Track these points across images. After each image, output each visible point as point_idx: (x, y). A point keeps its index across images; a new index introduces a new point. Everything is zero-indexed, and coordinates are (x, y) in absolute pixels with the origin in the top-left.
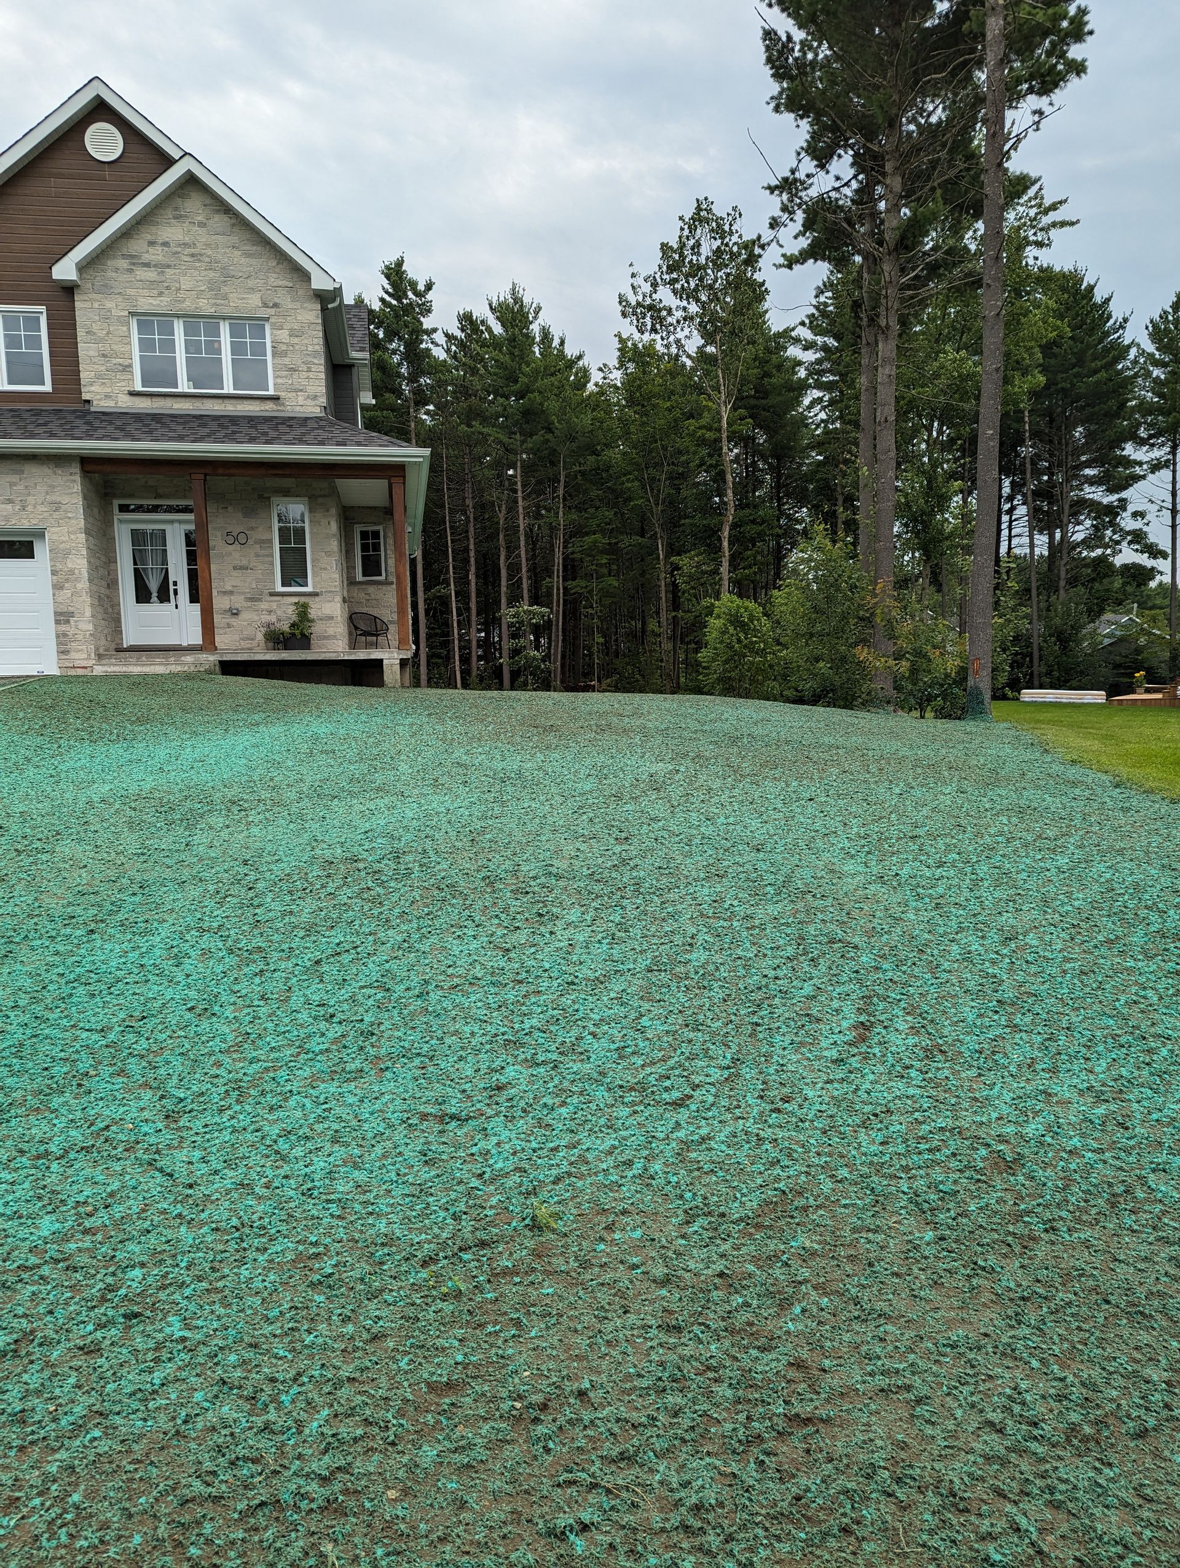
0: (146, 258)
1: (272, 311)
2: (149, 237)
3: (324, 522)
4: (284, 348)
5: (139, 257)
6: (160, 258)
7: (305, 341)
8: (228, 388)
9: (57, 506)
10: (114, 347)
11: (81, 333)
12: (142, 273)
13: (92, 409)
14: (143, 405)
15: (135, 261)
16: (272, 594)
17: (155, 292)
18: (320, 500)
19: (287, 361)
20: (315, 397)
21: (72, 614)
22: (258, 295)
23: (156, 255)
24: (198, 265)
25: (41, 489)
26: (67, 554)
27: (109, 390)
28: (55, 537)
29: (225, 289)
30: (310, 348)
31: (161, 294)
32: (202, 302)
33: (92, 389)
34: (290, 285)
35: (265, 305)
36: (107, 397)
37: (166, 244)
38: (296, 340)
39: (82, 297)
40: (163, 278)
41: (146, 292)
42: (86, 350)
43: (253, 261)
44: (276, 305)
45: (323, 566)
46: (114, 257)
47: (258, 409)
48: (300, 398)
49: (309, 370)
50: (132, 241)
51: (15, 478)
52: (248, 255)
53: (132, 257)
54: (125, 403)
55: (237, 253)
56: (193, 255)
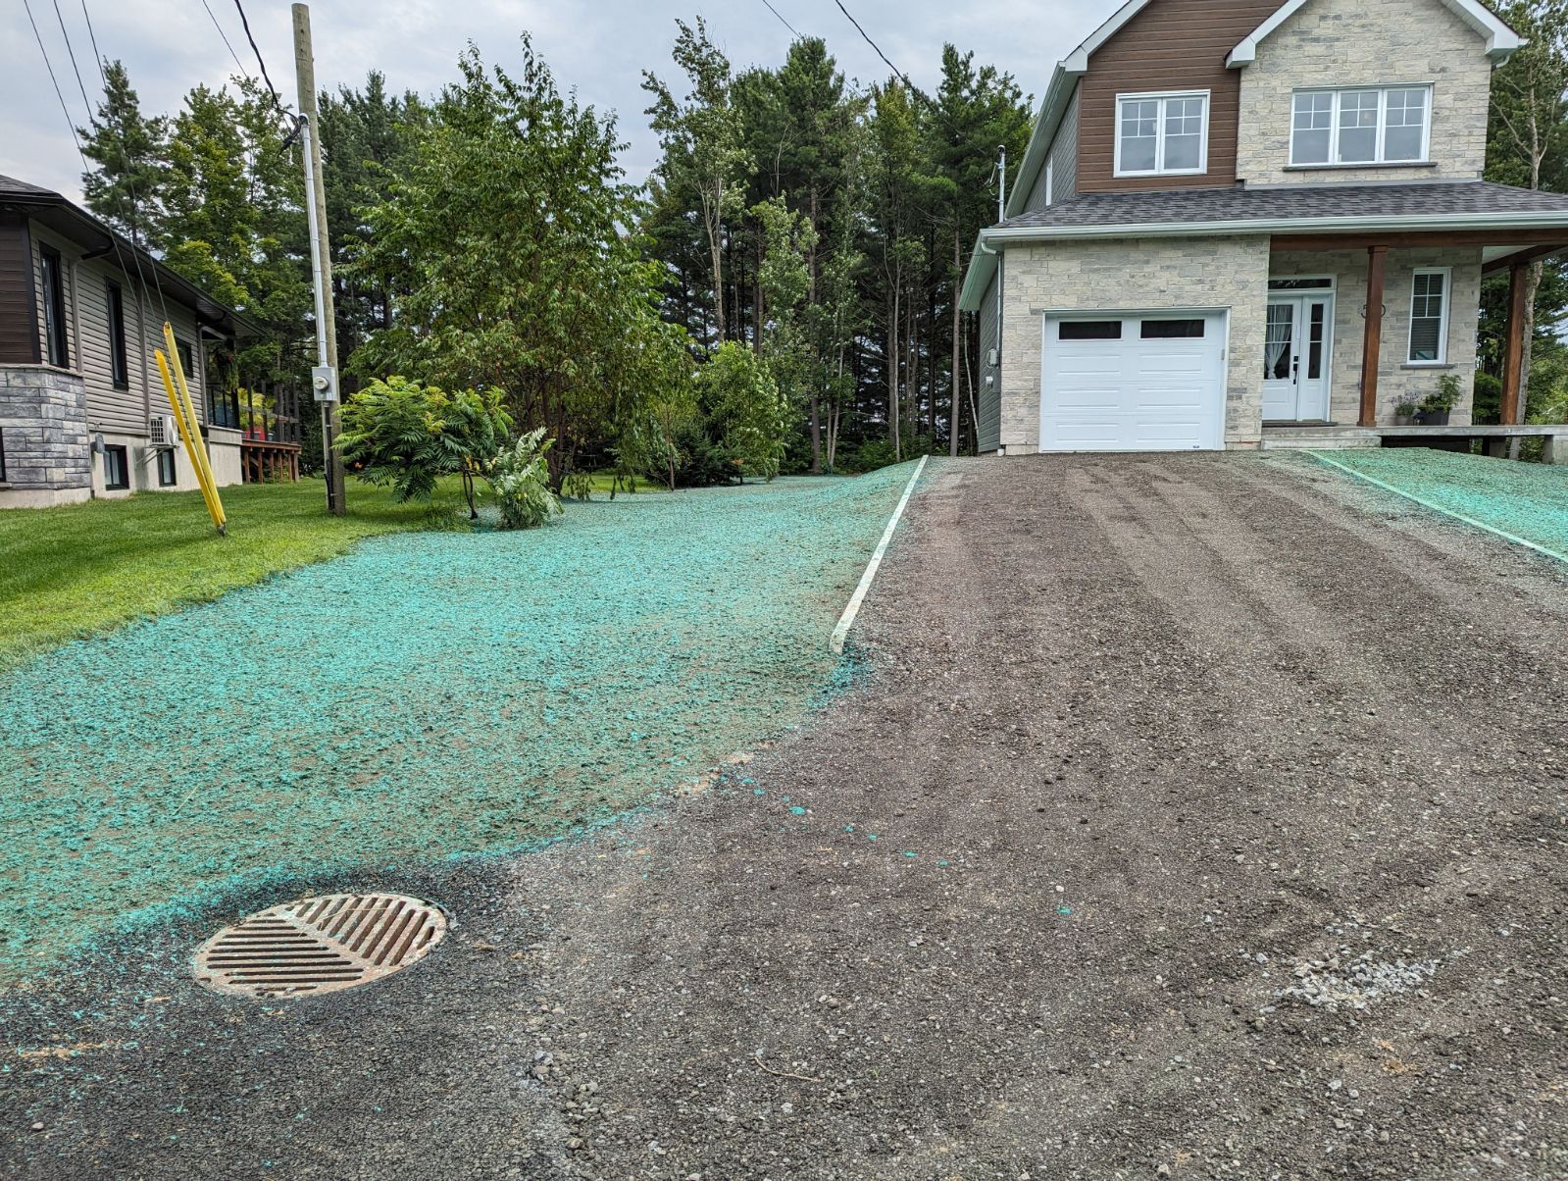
0: (1316, 32)
1: (1439, 76)
2: (1321, 12)
3: (1468, 291)
4: (1447, 113)
5: (1310, 33)
6: (1330, 31)
7: (1470, 105)
8: (1380, 159)
9: (1244, 285)
10: (1275, 125)
11: (1243, 113)
12: (1312, 49)
13: (1247, 188)
14: (1297, 181)
15: (1305, 37)
16: (1403, 368)
17: (1322, 66)
18: (1466, 269)
19: (1448, 126)
20: (1474, 162)
21: (1245, 390)
22: (1426, 61)
23: (1326, 29)
24: (1367, 35)
25: (1231, 268)
26: (1247, 331)
27: (1264, 168)
28: (1238, 315)
29: (1392, 58)
30: (1475, 111)
31: (1327, 68)
32: (1367, 74)
33: (1248, 168)
34: (1462, 47)
35: (1432, 71)
36: (1262, 175)
37: (1337, 17)
38: (1459, 104)
39: (1249, 77)
40: (1331, 52)
41: (1312, 68)
42: (1246, 129)
43: (1424, 26)
44: (1443, 70)
45: (1462, 337)
46: (1285, 34)
47: (1411, 178)
48: (1458, 164)
49: (1470, 134)
50: (1304, 17)
51: (1207, 259)
52: (1421, 21)
53: (1302, 33)
54: (1278, 180)
55: (1410, 19)
56: (1363, 26)
